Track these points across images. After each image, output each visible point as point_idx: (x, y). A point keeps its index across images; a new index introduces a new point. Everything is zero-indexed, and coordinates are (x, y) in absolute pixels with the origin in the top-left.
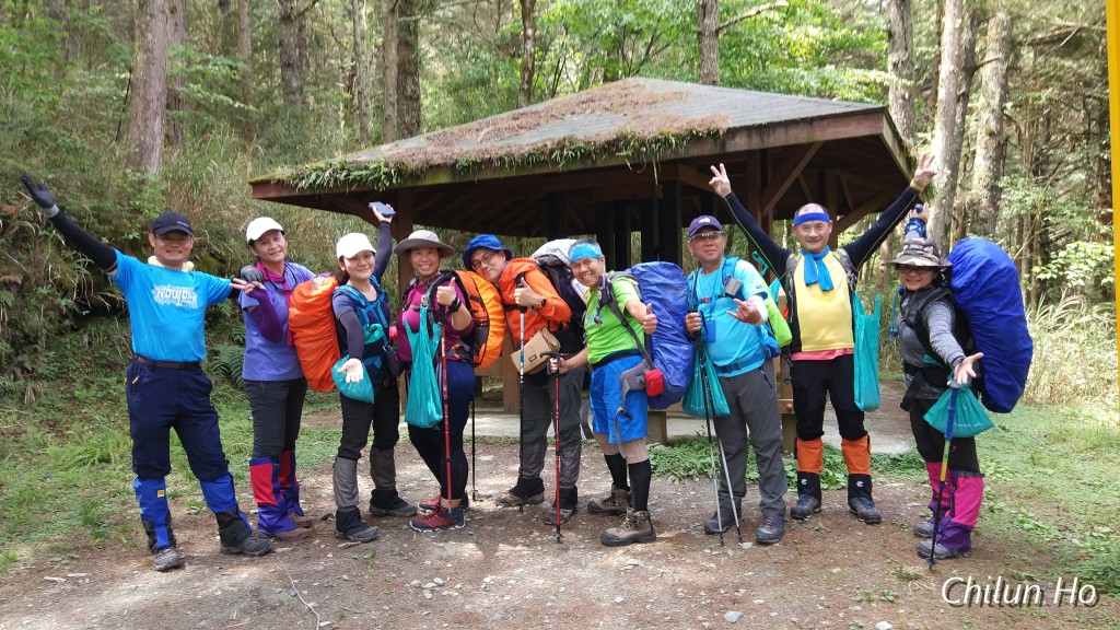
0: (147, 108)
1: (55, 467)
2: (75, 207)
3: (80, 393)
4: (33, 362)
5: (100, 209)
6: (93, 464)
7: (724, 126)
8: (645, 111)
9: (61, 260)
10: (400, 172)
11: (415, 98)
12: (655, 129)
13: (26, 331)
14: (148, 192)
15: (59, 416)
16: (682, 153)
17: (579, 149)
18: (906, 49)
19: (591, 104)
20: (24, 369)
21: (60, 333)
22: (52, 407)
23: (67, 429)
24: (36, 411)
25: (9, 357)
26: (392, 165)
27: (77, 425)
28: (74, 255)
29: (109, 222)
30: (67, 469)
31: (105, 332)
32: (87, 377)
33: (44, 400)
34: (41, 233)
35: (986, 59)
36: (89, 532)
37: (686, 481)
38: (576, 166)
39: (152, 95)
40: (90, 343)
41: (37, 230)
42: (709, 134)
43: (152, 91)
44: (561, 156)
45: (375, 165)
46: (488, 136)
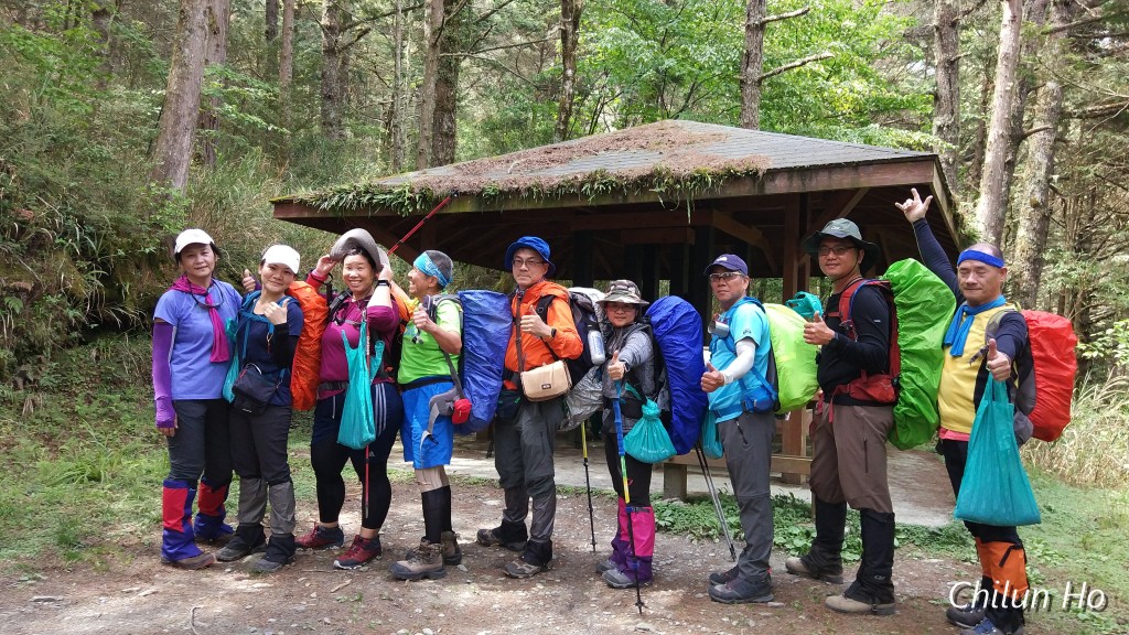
0: (177, 123)
1: (42, 482)
2: (94, 217)
3: (81, 407)
4: (36, 373)
5: (119, 221)
6: (82, 482)
7: (763, 167)
8: (682, 150)
9: (75, 269)
10: (424, 198)
11: (451, 135)
12: (691, 167)
13: (32, 340)
14: (170, 207)
15: (56, 429)
16: (719, 193)
17: (611, 182)
18: (952, 113)
19: (627, 142)
20: (26, 380)
21: (68, 345)
22: (50, 420)
23: (62, 444)
24: (34, 424)
25: (12, 367)
26: (417, 190)
27: (71, 440)
28: (88, 266)
29: (128, 235)
30: (53, 485)
31: (114, 347)
32: (89, 392)
33: (42, 412)
34: (57, 241)
35: (1034, 128)
36: (62, 551)
37: (706, 542)
38: (607, 201)
39: (184, 110)
40: (97, 358)
41: (54, 238)
42: (747, 174)
43: (184, 106)
44: (592, 189)
45: (400, 190)
46: (518, 167)
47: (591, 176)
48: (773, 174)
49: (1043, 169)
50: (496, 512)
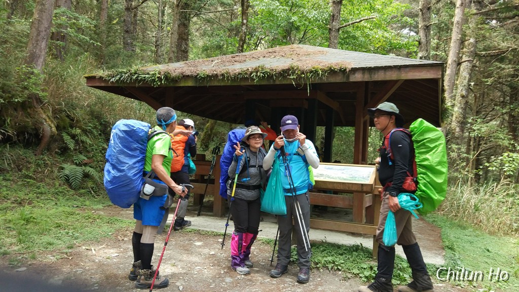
0: (38, 35)
7: (349, 67)
10: (166, 77)
11: (186, 52)
12: (310, 66)
14: (33, 78)
16: (324, 80)
17: (267, 72)
38: (265, 83)
42: (340, 70)
44: (256, 76)
45: (153, 72)
46: (217, 64)
47: (256, 68)
48: (354, 70)
49: (467, 80)
50: (200, 250)
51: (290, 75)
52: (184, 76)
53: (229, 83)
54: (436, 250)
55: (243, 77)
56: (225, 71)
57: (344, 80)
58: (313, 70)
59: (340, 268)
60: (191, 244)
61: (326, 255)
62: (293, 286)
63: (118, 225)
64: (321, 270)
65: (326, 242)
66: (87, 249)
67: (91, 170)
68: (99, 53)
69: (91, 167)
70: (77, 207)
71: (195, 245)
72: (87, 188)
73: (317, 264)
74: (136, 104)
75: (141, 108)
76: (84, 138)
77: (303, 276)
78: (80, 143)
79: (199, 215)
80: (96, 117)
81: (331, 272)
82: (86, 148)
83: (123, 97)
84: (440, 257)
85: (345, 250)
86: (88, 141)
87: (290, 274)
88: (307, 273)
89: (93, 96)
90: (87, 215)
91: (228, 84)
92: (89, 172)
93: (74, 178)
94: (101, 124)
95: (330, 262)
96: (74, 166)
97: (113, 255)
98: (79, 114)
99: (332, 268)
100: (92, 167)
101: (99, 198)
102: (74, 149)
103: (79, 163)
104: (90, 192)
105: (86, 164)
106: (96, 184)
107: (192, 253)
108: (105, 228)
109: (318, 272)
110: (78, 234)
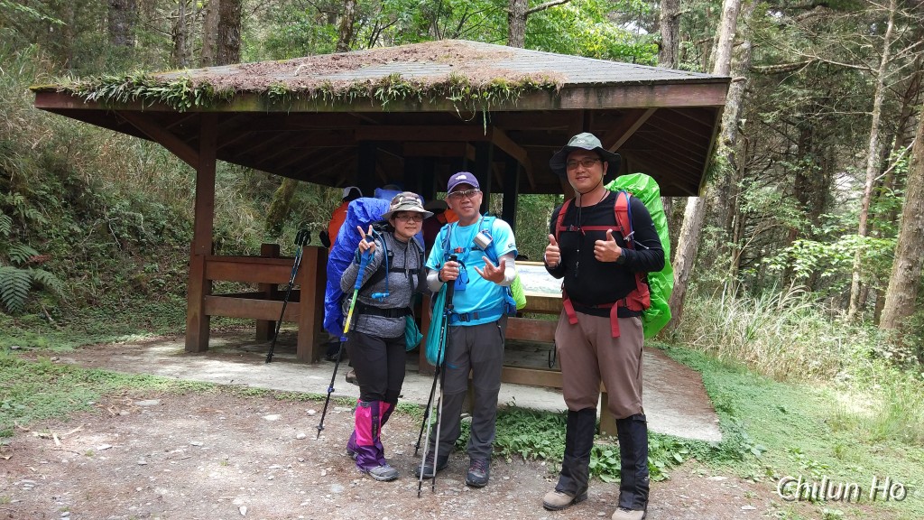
7: (561, 81)
10: (204, 94)
11: (235, 49)
12: (487, 78)
16: (516, 105)
17: (406, 89)
19: (415, 55)
26: (195, 85)
38: (401, 108)
42: (545, 87)
44: (385, 94)
45: (176, 83)
46: (305, 71)
47: (384, 80)
48: (570, 88)
49: (735, 114)
50: (276, 430)
51: (450, 95)
52: (239, 92)
53: (331, 108)
54: (701, 413)
55: (359, 96)
56: (323, 84)
57: (552, 107)
58: (494, 85)
59: (542, 454)
60: (258, 419)
61: (517, 431)
62: (461, 493)
63: (107, 385)
64: (510, 460)
65: (515, 408)
66: (43, 437)
67: (47, 274)
68: (60, 46)
69: (45, 269)
70: (20, 349)
71: (266, 420)
72: (38, 310)
73: (501, 448)
74: (138, 147)
75: (147, 155)
76: (32, 212)
77: (477, 474)
78: (23, 222)
79: (269, 360)
80: (56, 172)
81: (527, 462)
82: (37, 232)
83: (112, 132)
84: (711, 426)
85: (551, 420)
86: (41, 218)
87: (451, 471)
88: (485, 468)
89: (49, 130)
90: (40, 365)
91: (329, 110)
92: (42, 279)
93: (12, 291)
94: (66, 185)
95: (524, 445)
96: (12, 269)
97: (99, 448)
98: (20, 164)
99: (529, 456)
100: (48, 271)
101: (63, 331)
102: (10, 234)
103: (22, 261)
104: (46, 318)
105: (37, 263)
106: (58, 303)
107: (260, 439)
108: (80, 391)
109: (504, 465)
110: (23, 407)
